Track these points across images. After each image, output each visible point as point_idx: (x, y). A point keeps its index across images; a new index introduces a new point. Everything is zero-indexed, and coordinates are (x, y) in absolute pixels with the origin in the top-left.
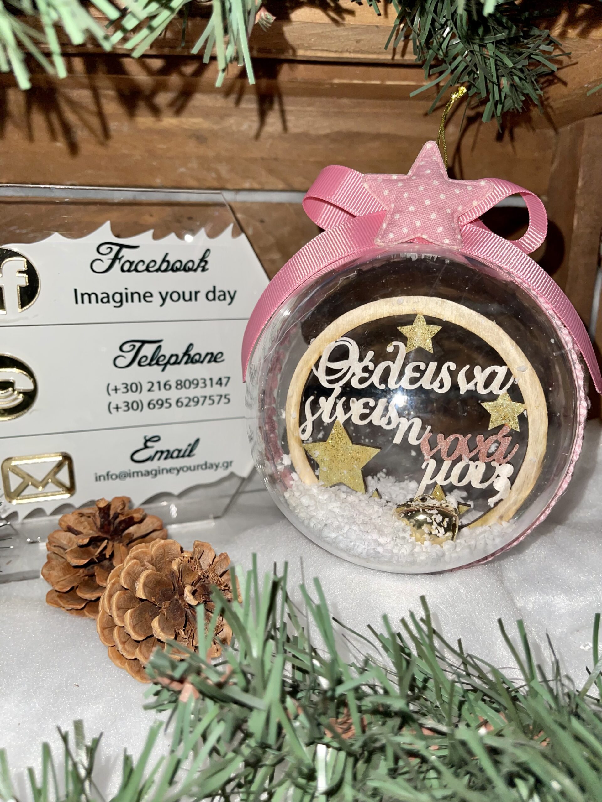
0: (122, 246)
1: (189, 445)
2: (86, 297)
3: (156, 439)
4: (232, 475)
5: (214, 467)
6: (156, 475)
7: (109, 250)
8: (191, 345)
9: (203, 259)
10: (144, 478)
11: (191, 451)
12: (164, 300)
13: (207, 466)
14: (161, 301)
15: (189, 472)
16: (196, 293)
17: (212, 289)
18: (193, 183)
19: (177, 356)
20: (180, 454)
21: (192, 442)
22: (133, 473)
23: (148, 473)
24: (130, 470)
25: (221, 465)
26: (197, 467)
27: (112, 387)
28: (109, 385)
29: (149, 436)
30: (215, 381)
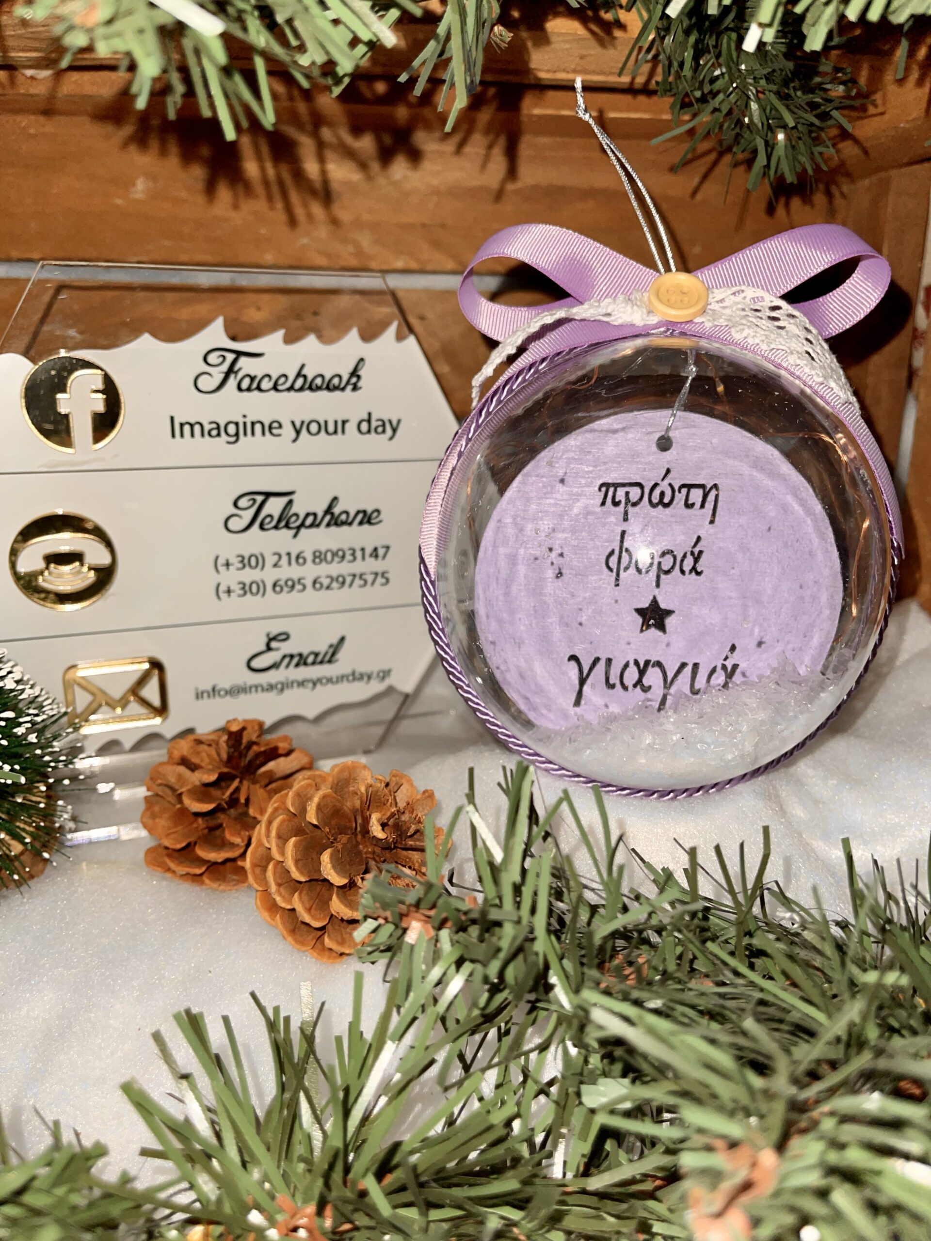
0: (239, 354)
1: (331, 646)
2: (187, 428)
3: (285, 637)
4: (390, 690)
5: (366, 678)
6: (282, 690)
7: (221, 359)
8: (335, 499)
9: (355, 373)
10: (266, 694)
11: (331, 655)
12: (298, 432)
13: (355, 677)
14: (293, 434)
15: (330, 686)
16: (344, 422)
17: (366, 417)
18: (322, 261)
19: (315, 515)
20: (318, 659)
21: (335, 641)
22: (251, 688)
23: (271, 687)
24: (245, 684)
25: (375, 675)
26: (341, 679)
27: (221, 561)
28: (217, 558)
29: (274, 632)
30: (368, 551)
